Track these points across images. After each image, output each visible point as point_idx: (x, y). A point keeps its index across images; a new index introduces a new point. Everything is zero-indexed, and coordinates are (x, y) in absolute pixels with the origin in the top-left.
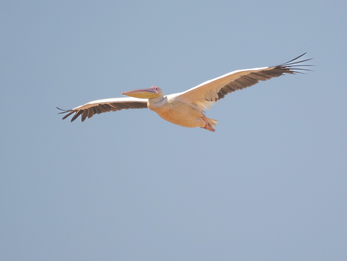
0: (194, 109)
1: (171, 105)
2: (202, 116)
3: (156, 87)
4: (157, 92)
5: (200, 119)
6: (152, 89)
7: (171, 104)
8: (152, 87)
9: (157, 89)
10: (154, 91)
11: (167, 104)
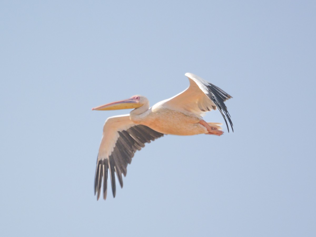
0: (186, 116)
1: (157, 114)
2: (198, 121)
3: (136, 96)
4: (137, 101)
5: (197, 126)
6: (132, 99)
7: (157, 112)
8: (132, 97)
9: (137, 98)
10: (134, 101)
11: (151, 114)
